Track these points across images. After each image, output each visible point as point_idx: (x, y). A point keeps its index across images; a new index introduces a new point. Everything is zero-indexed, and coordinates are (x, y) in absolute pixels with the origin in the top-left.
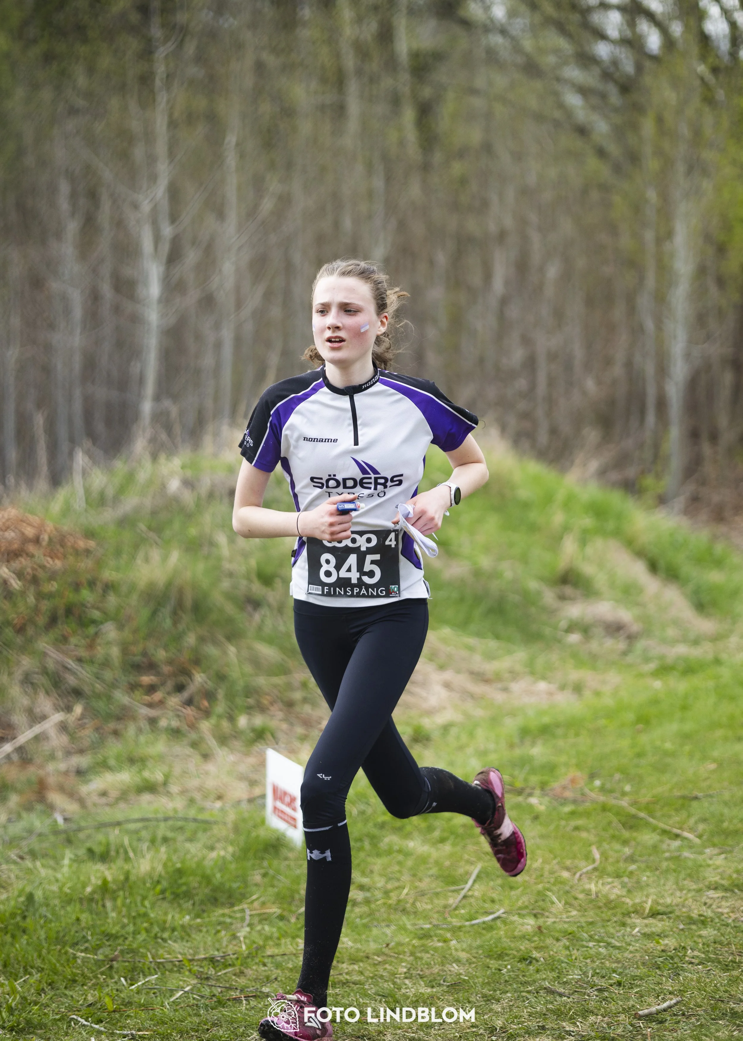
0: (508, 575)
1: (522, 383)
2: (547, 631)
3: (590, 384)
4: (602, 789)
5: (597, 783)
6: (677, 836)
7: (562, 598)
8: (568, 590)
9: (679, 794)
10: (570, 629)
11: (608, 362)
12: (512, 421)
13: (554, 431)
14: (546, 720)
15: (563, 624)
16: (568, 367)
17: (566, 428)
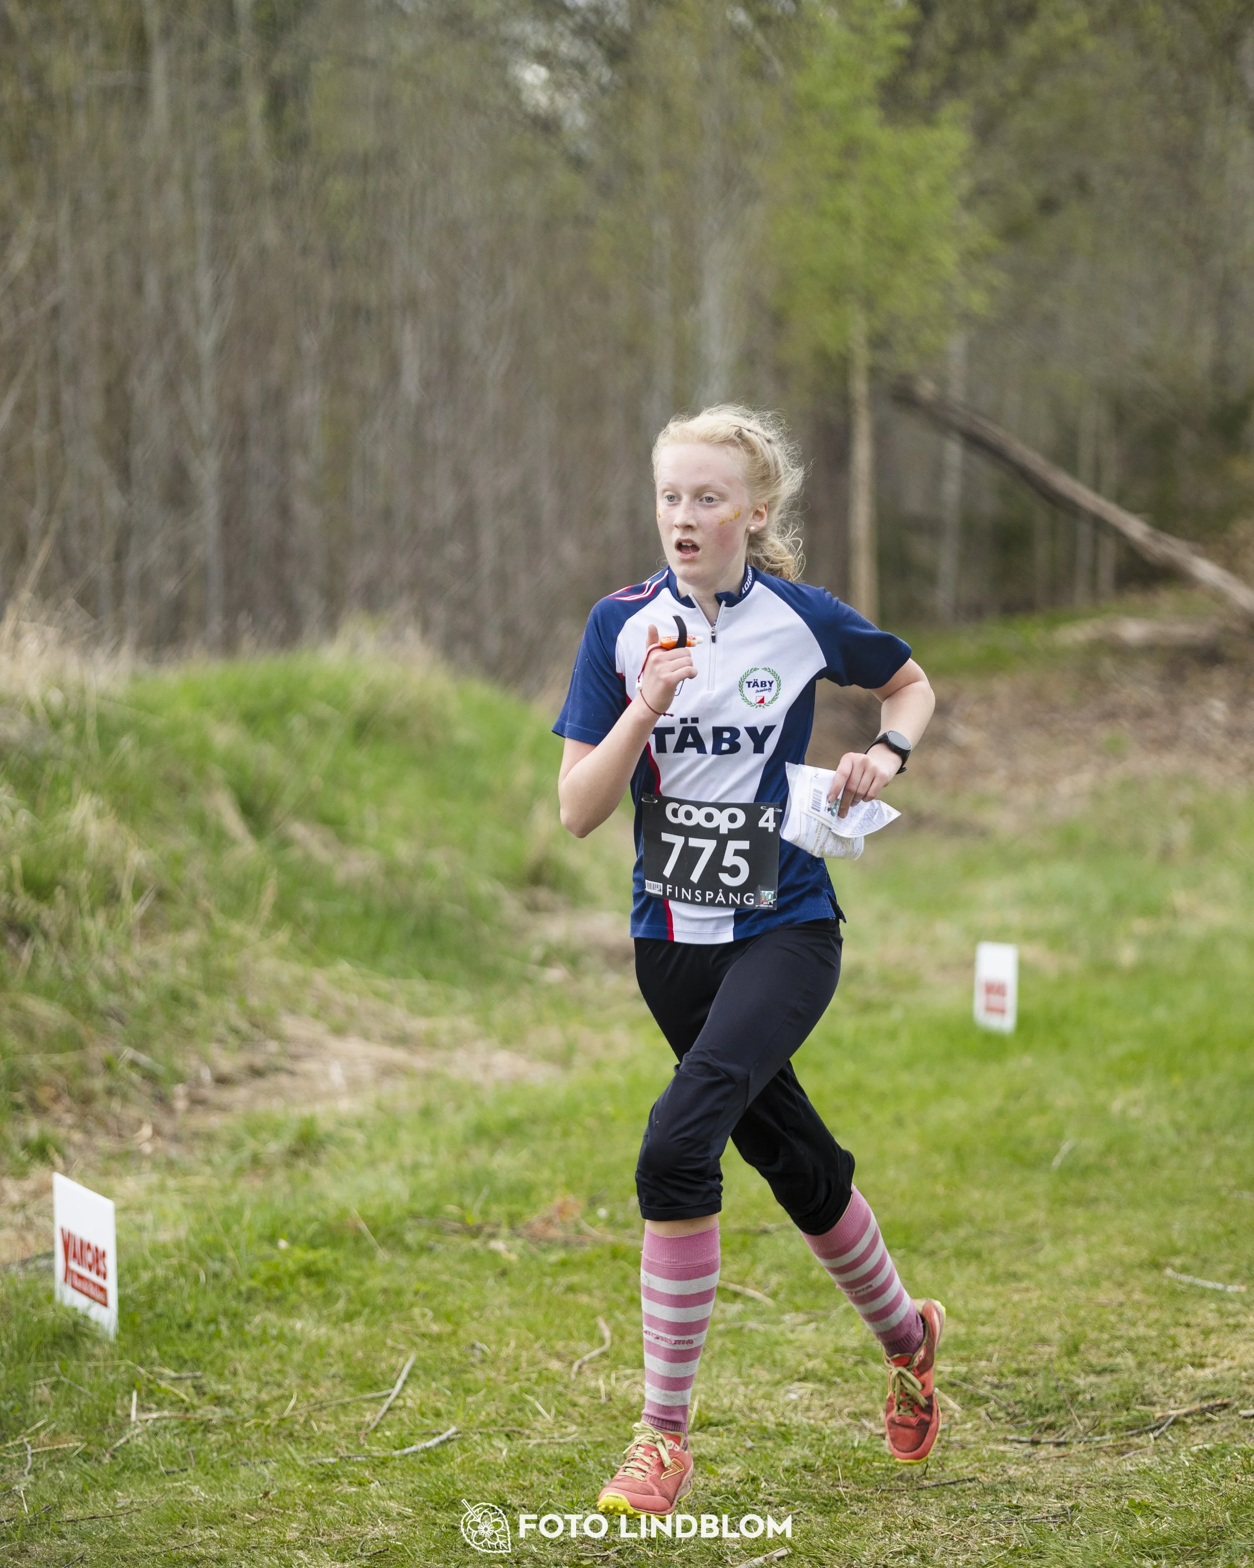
0: (444, 871)
1: (455, 551)
2: (511, 965)
3: (569, 550)
4: (611, 1222)
5: (602, 1212)
6: (736, 1295)
7: (533, 908)
8: (543, 895)
9: (736, 1226)
10: (546, 961)
11: (598, 512)
12: (439, 613)
13: (509, 630)
14: (514, 1111)
15: (537, 952)
16: (532, 522)
17: (530, 624)
